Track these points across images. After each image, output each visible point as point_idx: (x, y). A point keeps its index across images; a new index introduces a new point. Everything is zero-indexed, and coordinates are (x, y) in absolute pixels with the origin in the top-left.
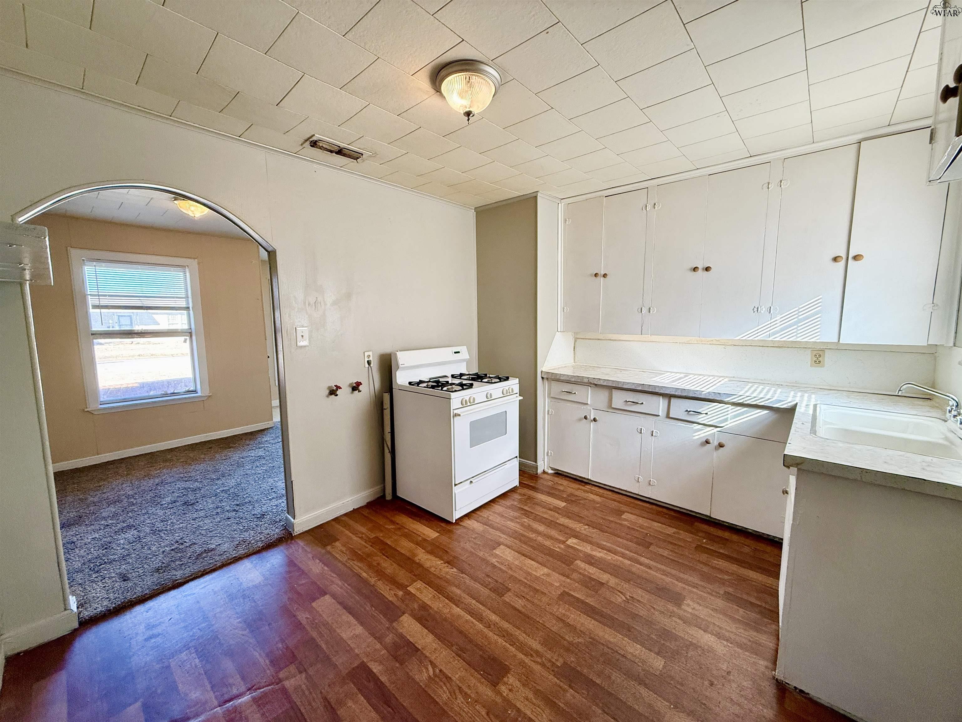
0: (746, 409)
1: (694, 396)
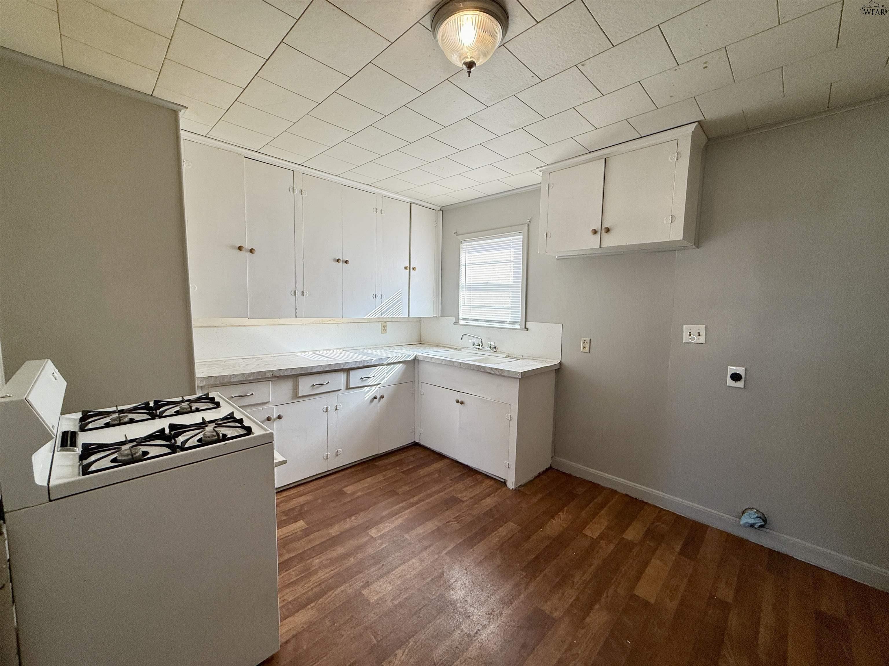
0: (392, 366)
1: (367, 365)
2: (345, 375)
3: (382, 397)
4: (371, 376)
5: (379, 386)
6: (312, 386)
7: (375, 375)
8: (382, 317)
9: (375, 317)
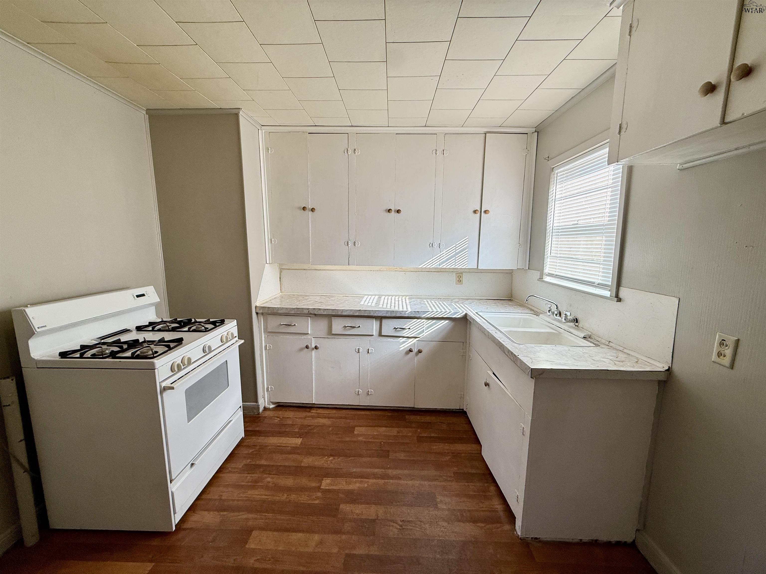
0: (434, 321)
1: (400, 316)
2: (378, 323)
3: (420, 351)
4: (406, 328)
5: (417, 339)
6: (343, 327)
7: (411, 328)
8: (440, 267)
9: (432, 267)
